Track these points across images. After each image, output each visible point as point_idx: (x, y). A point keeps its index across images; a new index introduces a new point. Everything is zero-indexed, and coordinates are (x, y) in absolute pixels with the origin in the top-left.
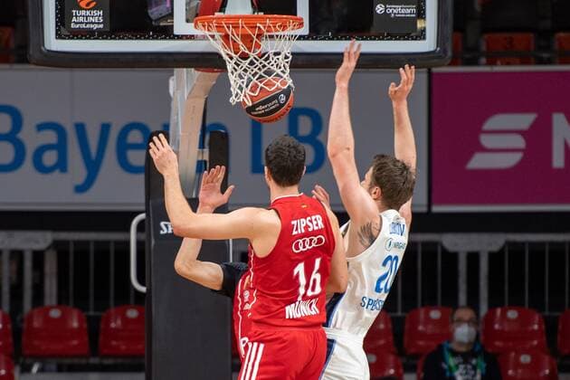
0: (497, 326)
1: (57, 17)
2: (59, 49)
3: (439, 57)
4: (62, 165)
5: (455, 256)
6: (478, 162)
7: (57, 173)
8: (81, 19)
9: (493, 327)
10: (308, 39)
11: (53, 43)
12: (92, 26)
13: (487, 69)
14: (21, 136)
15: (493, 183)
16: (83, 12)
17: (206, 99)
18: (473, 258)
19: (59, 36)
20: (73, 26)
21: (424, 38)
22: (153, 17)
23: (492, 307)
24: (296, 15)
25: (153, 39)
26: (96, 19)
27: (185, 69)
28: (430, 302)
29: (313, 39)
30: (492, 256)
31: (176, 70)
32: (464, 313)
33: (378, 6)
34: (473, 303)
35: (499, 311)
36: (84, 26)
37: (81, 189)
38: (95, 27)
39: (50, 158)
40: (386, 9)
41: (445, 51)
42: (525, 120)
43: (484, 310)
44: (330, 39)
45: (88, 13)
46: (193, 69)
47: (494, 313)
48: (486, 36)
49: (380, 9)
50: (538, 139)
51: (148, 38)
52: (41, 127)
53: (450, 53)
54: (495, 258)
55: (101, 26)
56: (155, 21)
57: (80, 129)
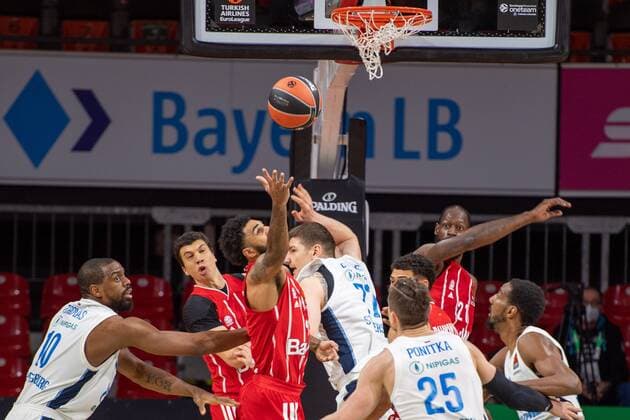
0: (616, 302)
1: (207, 11)
2: (209, 41)
3: (557, 53)
4: (220, 148)
5: (579, 237)
6: (603, 151)
7: (216, 156)
8: (229, 13)
9: (613, 303)
10: (436, 35)
11: (203, 35)
12: (239, 20)
13: (612, 66)
14: (183, 120)
16: (231, 7)
17: (347, 89)
18: (596, 239)
19: (209, 28)
20: (221, 19)
21: (544, 36)
22: (299, 13)
23: (612, 284)
24: (426, 8)
25: (296, 32)
26: (242, 13)
27: (327, 61)
29: (442, 35)
30: (612, 237)
31: (320, 62)
33: (502, 5)
35: (618, 288)
36: (231, 20)
37: (237, 170)
38: (242, 20)
39: (210, 141)
40: (509, 7)
41: (563, 48)
43: (605, 286)
44: (457, 35)
45: (236, 8)
46: (333, 61)
47: (615, 290)
48: (613, 36)
49: (503, 8)
51: (290, 32)
52: (203, 113)
53: (567, 50)
54: (615, 239)
55: (248, 20)
56: (302, 16)
57: (238, 115)
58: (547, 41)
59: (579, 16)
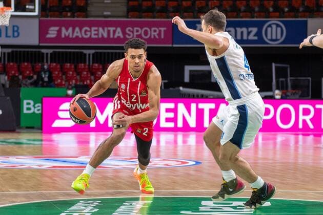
0: (51, 67)
3: (39, 16)
5: (44, 53)
6: (48, 36)
13: (50, 19)
15: (51, 40)
18: (47, 54)
23: (51, 63)
28: (39, 62)
29: (15, 12)
32: (46, 64)
34: (47, 62)
42: (57, 28)
43: (49, 63)
48: (50, 13)
49: (27, 7)
50: (59, 32)
53: (41, 15)
54: (51, 54)
58: (36, 13)
59: (43, 8)
